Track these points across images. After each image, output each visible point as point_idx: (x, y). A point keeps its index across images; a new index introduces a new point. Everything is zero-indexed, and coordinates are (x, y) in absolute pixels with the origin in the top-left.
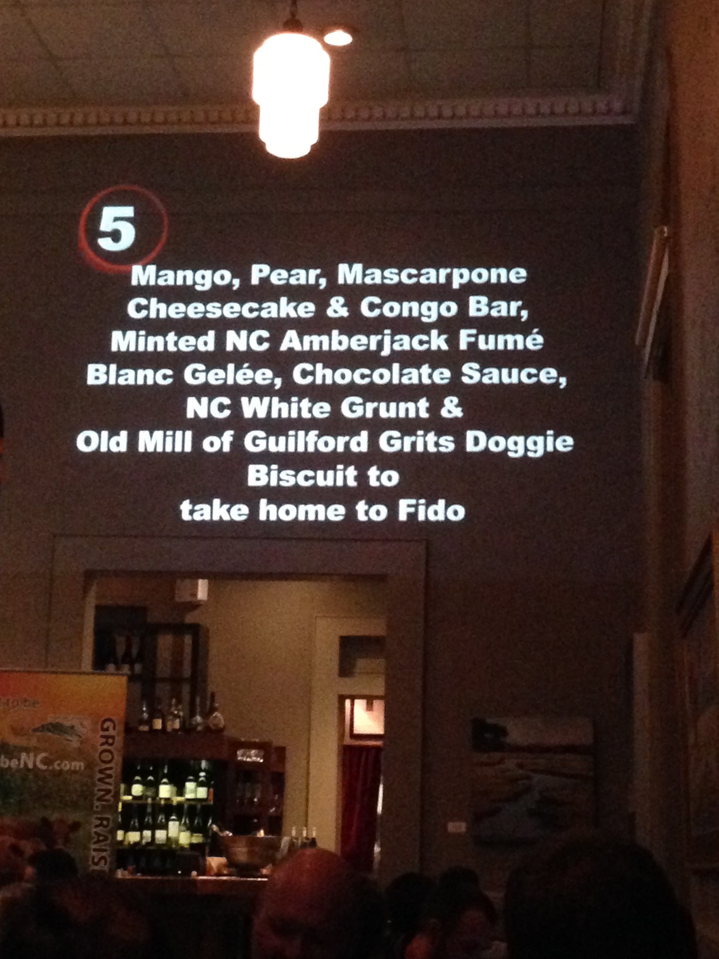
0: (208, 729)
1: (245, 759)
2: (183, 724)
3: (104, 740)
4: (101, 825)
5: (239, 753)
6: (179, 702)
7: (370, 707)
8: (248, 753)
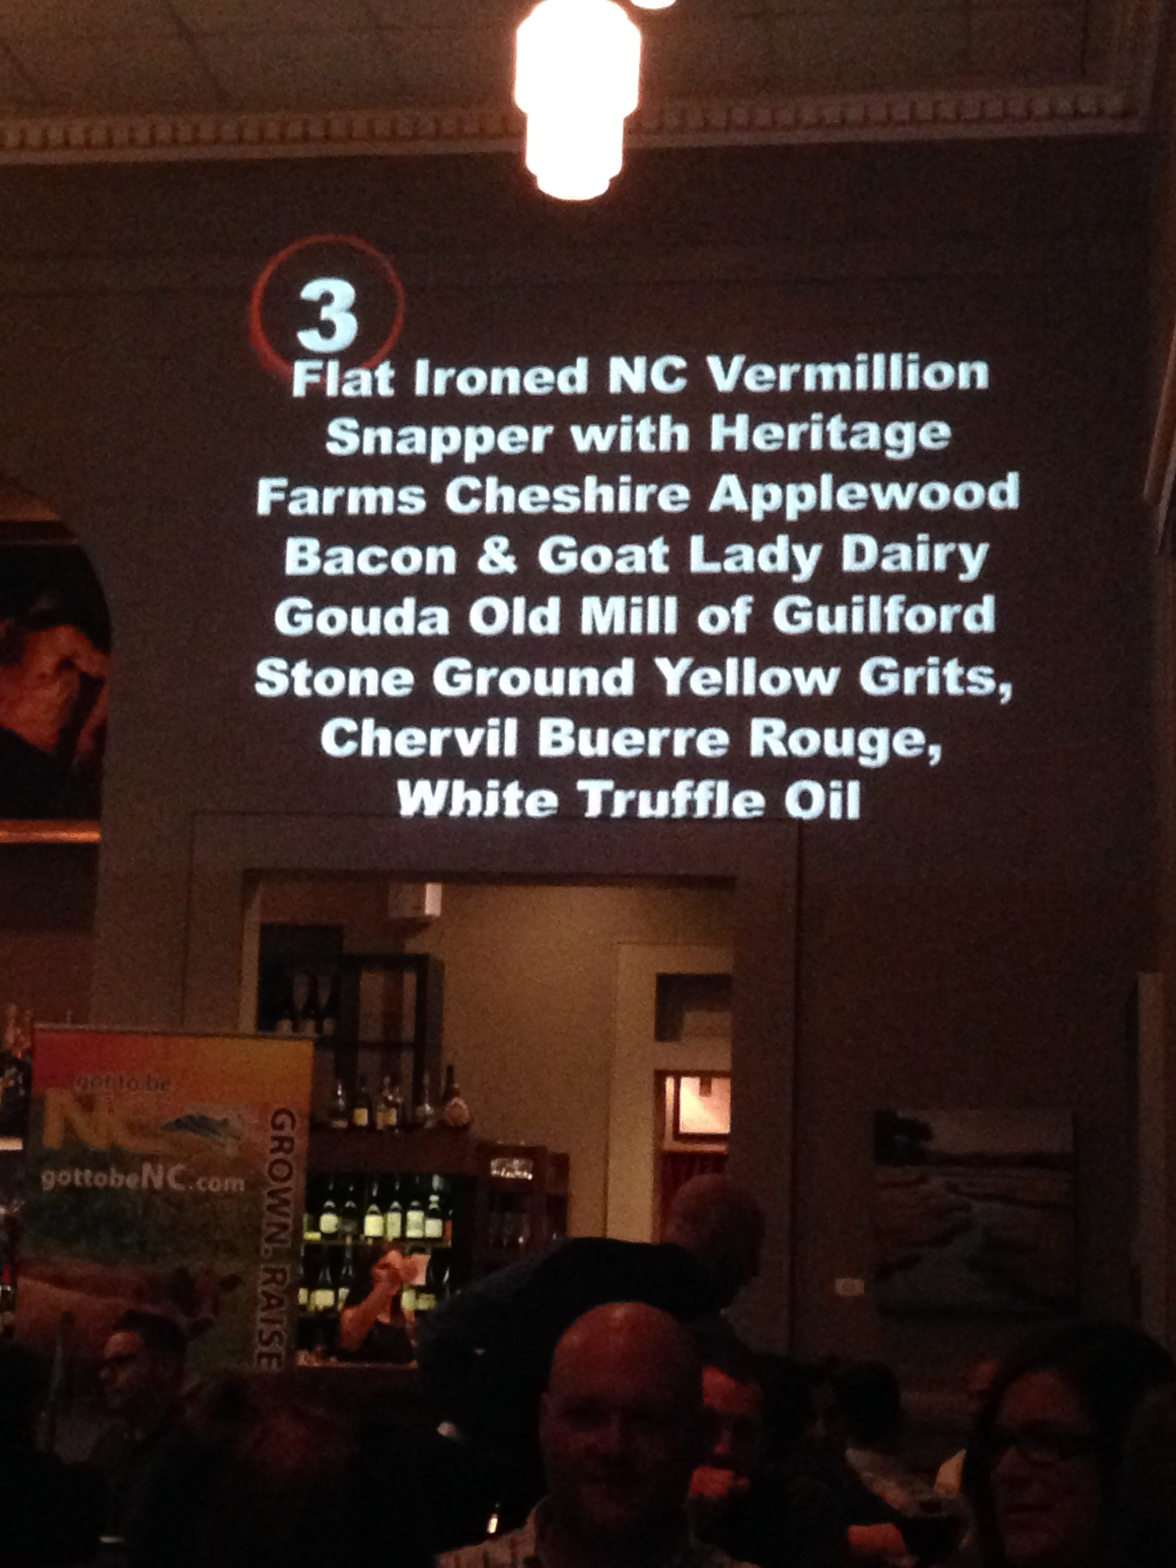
0: (442, 1125)
1: (503, 1174)
2: (402, 1118)
3: (276, 1144)
4: (273, 1280)
5: (494, 1164)
6: (395, 1082)
7: (705, 1089)
8: (508, 1165)
